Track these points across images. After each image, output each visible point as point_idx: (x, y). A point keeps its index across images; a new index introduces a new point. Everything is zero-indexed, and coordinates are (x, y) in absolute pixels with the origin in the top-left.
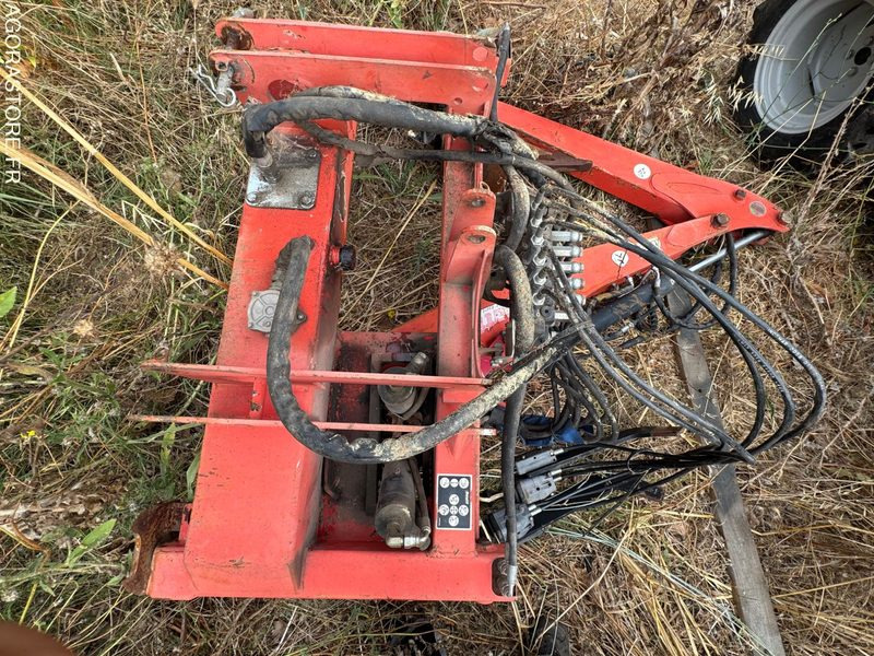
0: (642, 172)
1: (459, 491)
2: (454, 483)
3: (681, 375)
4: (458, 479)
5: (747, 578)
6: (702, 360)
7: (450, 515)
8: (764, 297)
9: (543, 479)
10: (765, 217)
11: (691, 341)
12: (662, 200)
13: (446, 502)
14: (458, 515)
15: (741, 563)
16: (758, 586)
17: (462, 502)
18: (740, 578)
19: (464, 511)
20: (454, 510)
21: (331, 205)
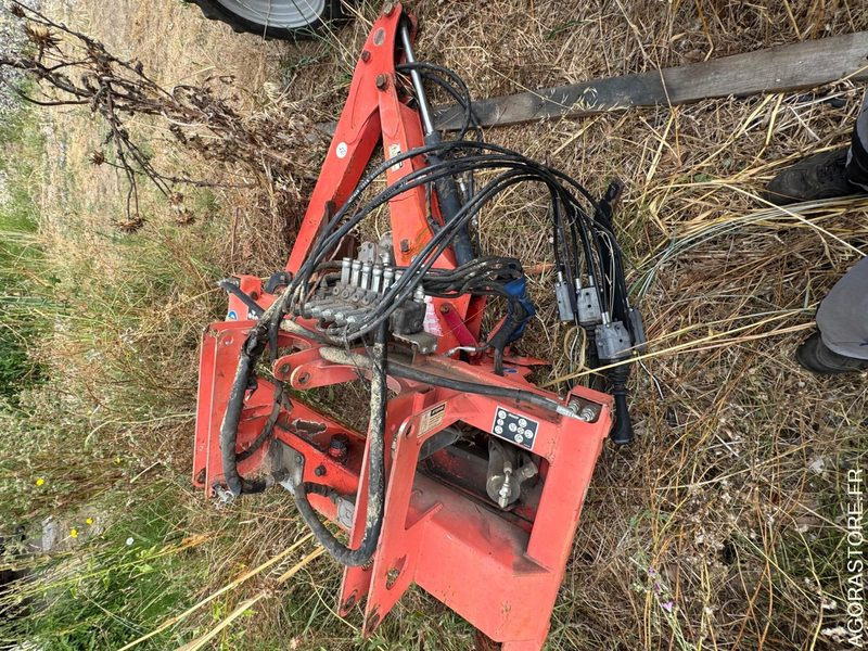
0: (342, 151)
1: (508, 421)
2: (501, 422)
3: (523, 124)
4: (498, 418)
5: (761, 74)
6: (511, 98)
7: (523, 435)
8: (463, 22)
9: (581, 299)
10: (387, 28)
11: (491, 109)
12: (366, 133)
13: (512, 435)
14: (525, 429)
15: (740, 79)
16: (776, 60)
17: (516, 422)
18: (758, 83)
19: (523, 423)
20: (521, 431)
21: (305, 443)
